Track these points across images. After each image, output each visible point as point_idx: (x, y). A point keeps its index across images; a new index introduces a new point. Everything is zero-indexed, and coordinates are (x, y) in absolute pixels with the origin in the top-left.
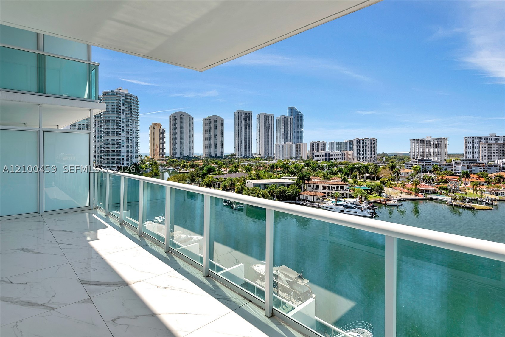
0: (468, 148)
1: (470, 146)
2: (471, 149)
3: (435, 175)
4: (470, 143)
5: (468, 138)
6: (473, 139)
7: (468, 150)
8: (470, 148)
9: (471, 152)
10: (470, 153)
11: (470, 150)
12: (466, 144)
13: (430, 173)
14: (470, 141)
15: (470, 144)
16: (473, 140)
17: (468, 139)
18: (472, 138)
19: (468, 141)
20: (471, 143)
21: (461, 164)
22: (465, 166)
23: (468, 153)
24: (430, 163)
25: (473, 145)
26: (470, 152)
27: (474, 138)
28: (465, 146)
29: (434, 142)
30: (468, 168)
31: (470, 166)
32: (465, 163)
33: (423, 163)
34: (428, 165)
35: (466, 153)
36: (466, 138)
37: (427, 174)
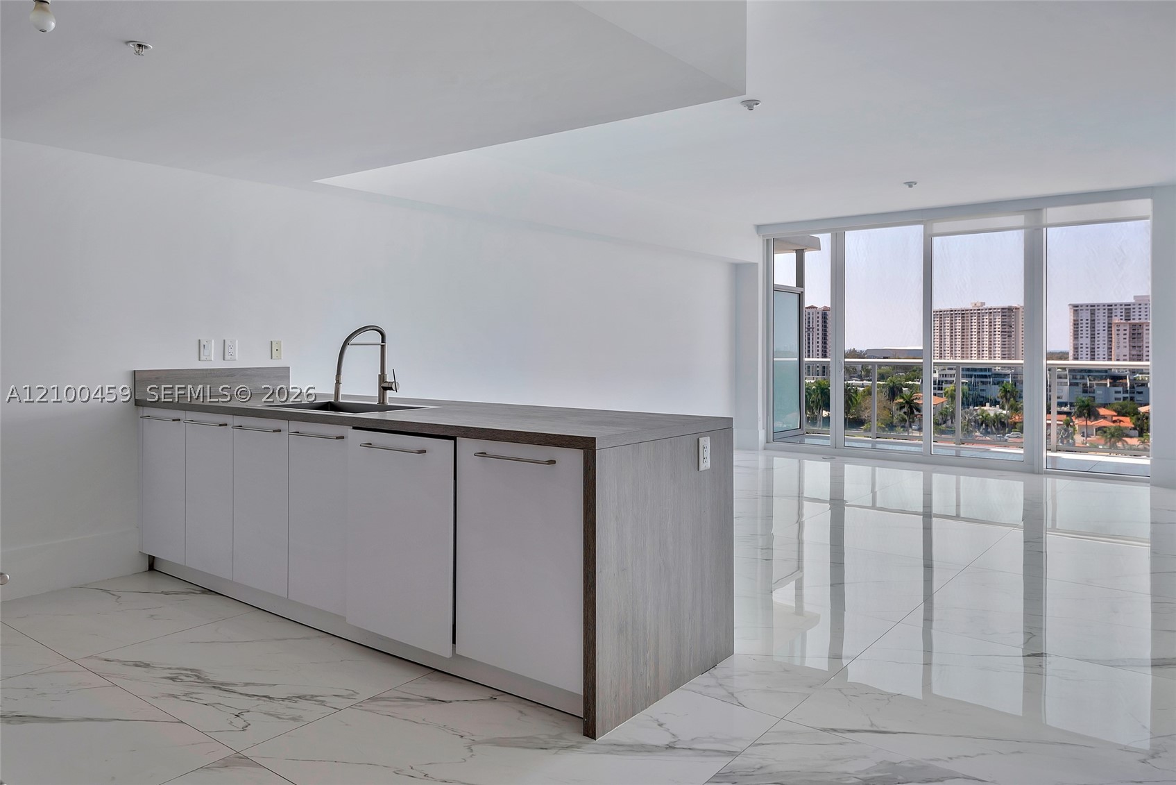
0: (1080, 336)
1: (1084, 329)
2: (1087, 337)
3: (1004, 412)
4: (1084, 321)
5: (1080, 308)
6: (1093, 309)
7: (1081, 341)
8: (1084, 335)
9: (1089, 346)
10: (1084, 349)
11: (1085, 341)
12: (1076, 324)
13: (991, 406)
14: (1085, 315)
15: (1084, 325)
16: (1093, 314)
17: (1080, 311)
18: (1092, 306)
19: (1080, 315)
20: (1089, 321)
21: (1068, 380)
22: (1077, 384)
23: (1080, 350)
24: (990, 376)
25: (1093, 327)
26: (1084, 346)
27: (1096, 308)
28: (1072, 331)
29: (992, 317)
30: (1085, 391)
31: (1091, 386)
32: (1078, 377)
33: (969, 379)
34: (983, 383)
35: (1076, 348)
36: (1076, 308)
37: (985, 408)
